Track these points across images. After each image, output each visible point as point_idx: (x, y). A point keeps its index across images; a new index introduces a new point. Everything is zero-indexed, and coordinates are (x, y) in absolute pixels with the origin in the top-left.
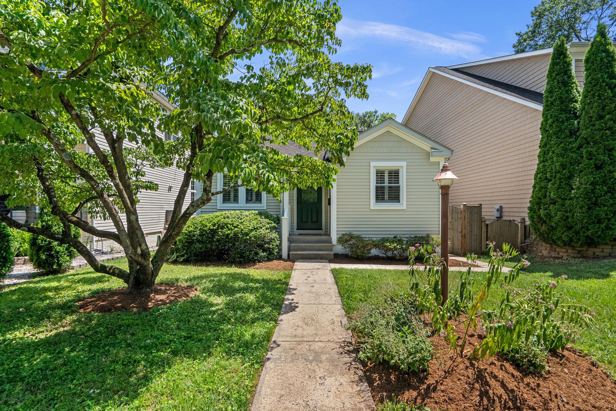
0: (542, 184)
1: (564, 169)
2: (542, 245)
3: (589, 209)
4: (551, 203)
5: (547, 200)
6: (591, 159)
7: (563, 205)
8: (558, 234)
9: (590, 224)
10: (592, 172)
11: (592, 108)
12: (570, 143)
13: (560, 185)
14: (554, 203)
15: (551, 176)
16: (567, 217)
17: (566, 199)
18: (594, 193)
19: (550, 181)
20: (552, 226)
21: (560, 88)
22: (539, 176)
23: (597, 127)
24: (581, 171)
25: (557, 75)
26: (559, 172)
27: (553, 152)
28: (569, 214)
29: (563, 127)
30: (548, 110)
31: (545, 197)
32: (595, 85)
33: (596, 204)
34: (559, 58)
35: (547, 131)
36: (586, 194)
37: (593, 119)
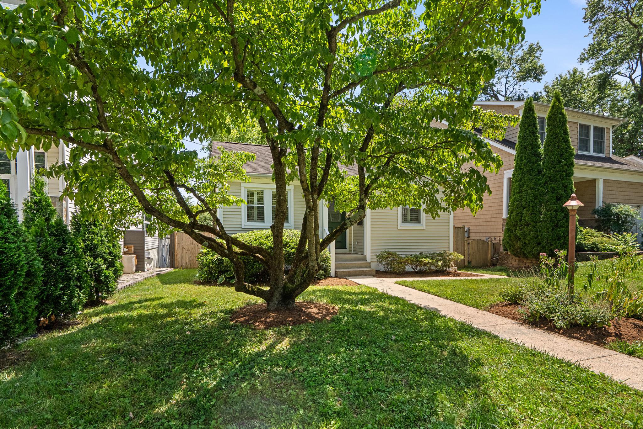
0: (519, 210)
1: (535, 199)
2: (512, 259)
3: (553, 229)
4: (525, 225)
5: (523, 222)
6: (553, 193)
7: (535, 227)
8: (529, 249)
9: (553, 240)
10: (554, 203)
11: (553, 155)
12: (539, 180)
13: (533, 211)
14: (527, 225)
15: (526, 204)
16: (538, 236)
17: (537, 222)
18: (556, 218)
19: (524, 208)
20: (525, 243)
21: (531, 137)
22: (515, 204)
23: (557, 169)
24: (547, 202)
25: (529, 126)
26: (532, 201)
27: (527, 186)
28: (538, 233)
29: (533, 167)
30: (522, 153)
31: (521, 220)
32: (555, 138)
33: (557, 226)
34: (529, 113)
35: (521, 169)
36: (551, 219)
37: (555, 163)
